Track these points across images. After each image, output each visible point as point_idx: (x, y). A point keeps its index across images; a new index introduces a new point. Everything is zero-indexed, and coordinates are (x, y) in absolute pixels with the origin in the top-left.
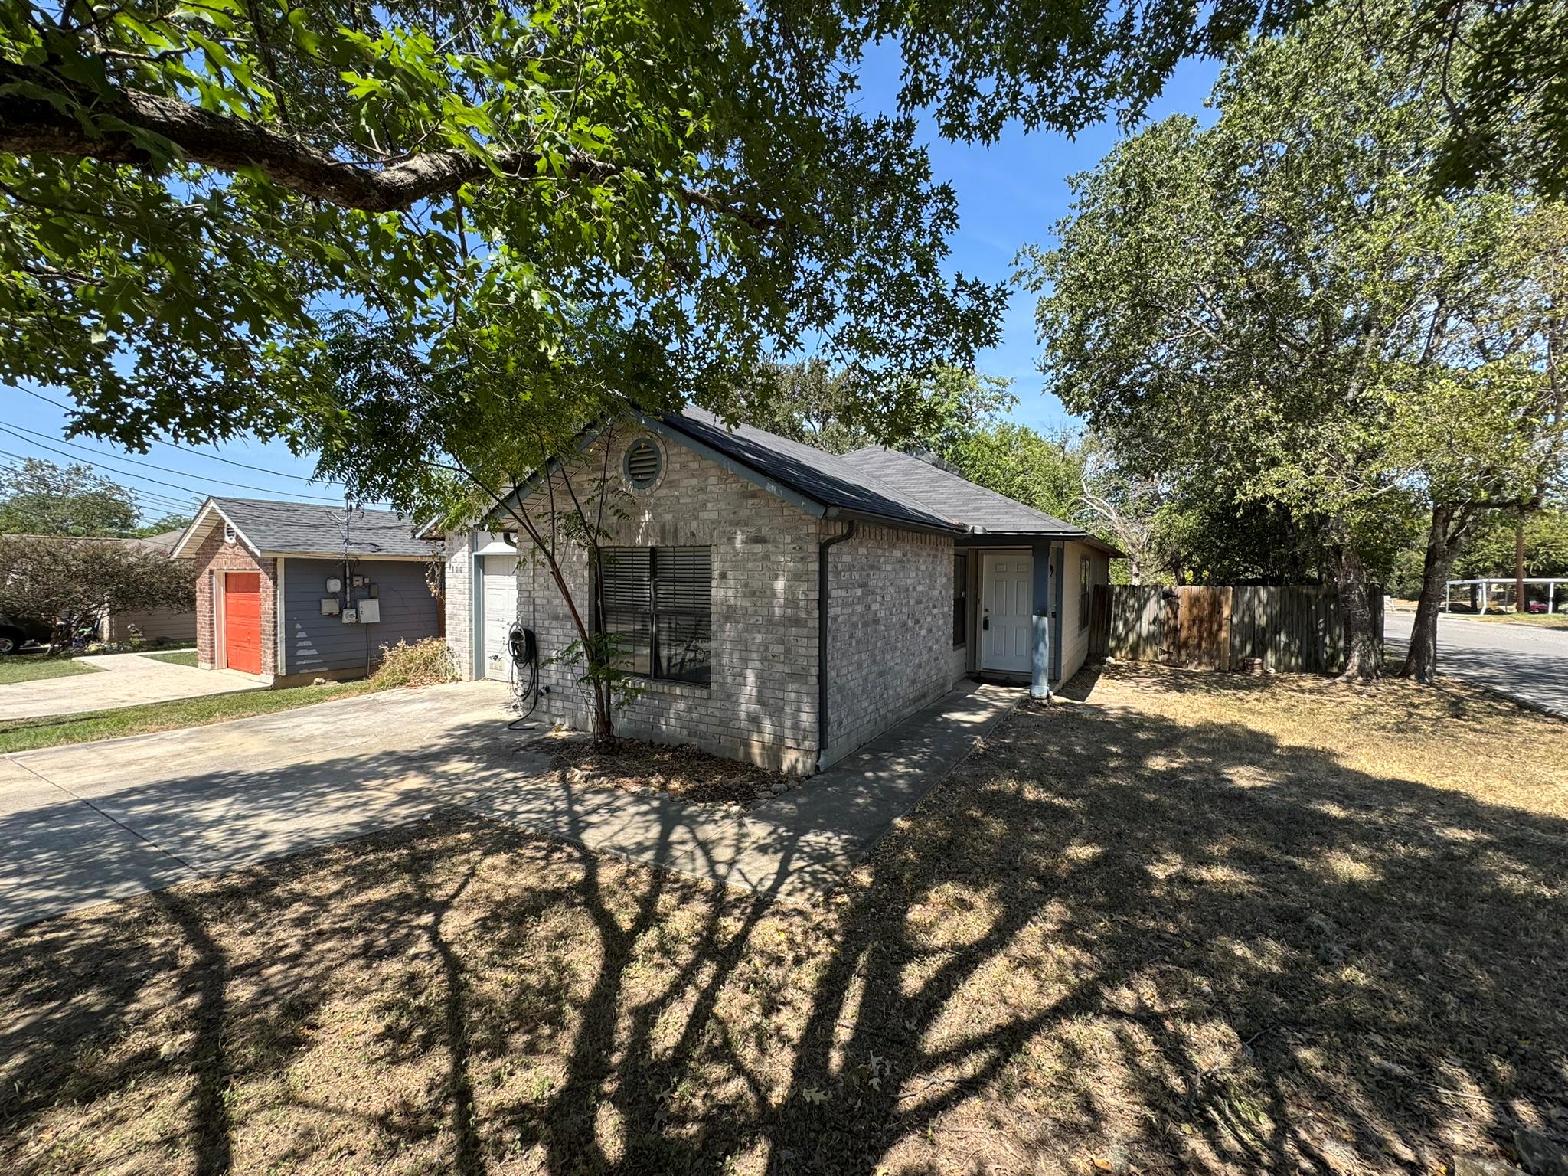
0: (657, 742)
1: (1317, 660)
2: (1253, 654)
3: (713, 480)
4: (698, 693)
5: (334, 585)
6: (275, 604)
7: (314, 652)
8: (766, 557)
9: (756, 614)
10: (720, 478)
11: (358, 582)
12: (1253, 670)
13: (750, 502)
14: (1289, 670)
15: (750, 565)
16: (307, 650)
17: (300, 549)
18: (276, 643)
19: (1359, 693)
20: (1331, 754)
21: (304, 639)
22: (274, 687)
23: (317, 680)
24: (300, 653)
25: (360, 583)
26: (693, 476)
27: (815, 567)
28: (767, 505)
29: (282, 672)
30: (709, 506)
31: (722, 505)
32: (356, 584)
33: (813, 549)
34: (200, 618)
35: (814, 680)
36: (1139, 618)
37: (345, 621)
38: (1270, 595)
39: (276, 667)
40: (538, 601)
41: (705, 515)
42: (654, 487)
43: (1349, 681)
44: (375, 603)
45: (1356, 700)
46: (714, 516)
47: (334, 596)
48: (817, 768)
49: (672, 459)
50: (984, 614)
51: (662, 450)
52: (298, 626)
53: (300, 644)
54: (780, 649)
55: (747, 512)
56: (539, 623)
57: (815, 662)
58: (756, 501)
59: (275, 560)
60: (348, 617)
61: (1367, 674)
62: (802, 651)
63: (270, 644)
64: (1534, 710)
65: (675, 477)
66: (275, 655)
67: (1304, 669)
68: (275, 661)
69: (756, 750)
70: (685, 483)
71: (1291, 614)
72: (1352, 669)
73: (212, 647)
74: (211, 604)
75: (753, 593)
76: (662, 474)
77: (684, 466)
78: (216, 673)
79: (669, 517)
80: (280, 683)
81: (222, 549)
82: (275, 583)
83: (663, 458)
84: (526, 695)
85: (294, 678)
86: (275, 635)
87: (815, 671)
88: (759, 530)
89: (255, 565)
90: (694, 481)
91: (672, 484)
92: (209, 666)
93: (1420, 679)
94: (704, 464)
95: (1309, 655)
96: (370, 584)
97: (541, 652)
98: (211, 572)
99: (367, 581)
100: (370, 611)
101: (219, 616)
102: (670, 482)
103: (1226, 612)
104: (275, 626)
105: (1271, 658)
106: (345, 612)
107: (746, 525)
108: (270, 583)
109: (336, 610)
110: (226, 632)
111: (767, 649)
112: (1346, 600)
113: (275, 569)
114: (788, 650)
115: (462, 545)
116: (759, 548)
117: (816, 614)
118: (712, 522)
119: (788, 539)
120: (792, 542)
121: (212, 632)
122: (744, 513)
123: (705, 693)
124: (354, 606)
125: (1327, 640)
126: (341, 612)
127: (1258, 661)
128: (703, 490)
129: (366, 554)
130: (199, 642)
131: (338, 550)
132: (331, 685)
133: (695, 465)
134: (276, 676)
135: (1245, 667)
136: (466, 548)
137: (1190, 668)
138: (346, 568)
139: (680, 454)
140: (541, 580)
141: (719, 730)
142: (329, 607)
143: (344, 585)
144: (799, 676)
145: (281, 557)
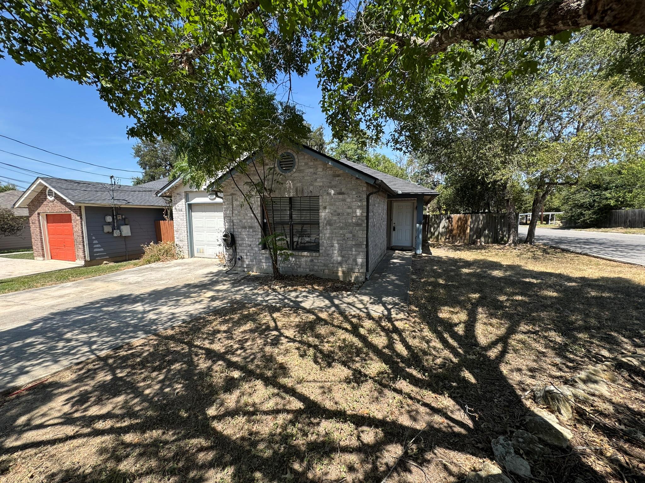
0: (295, 275)
1: (497, 239)
2: (477, 238)
3: (320, 170)
4: (314, 254)
5: (109, 219)
6: (82, 228)
7: (102, 249)
8: (344, 200)
9: (340, 222)
10: (323, 169)
11: (119, 217)
12: (477, 243)
13: (337, 178)
14: (488, 243)
15: (337, 203)
16: (98, 249)
17: (92, 202)
18: (84, 246)
19: (515, 249)
20: (520, 266)
21: (96, 244)
22: (85, 266)
23: (105, 262)
24: (95, 250)
25: (121, 218)
26: (311, 168)
27: (365, 203)
28: (345, 179)
29: (88, 259)
30: (318, 180)
31: (324, 180)
32: (118, 218)
33: (365, 196)
34: (33, 236)
35: (364, 246)
36: (439, 227)
37: (115, 235)
38: (483, 217)
39: (85, 257)
40: (235, 221)
41: (317, 184)
42: (292, 172)
43: (510, 245)
44: (128, 227)
45: (515, 251)
46: (321, 184)
47: (109, 224)
48: (366, 279)
49: (301, 161)
50: (394, 225)
51: (296, 157)
52: (94, 238)
53: (95, 246)
54: (351, 235)
55: (336, 183)
56: (236, 230)
57: (365, 239)
58: (340, 178)
59: (80, 207)
60: (116, 233)
61: (515, 243)
62: (360, 236)
63: (81, 246)
64: (567, 251)
65: (302, 168)
66: (84, 251)
67: (493, 242)
68: (85, 254)
69: (340, 274)
70: (307, 171)
71: (489, 223)
72: (510, 241)
73: (43, 250)
74: (40, 230)
75: (339, 214)
76: (296, 167)
77: (306, 164)
78: (47, 262)
79: (299, 185)
80: (88, 264)
81: (45, 203)
82: (81, 218)
83: (296, 160)
84: (230, 261)
85: (93, 262)
86: (83, 242)
87: (365, 243)
88: (341, 190)
89: (68, 210)
90: (311, 170)
91: (300, 171)
92: (42, 258)
93: (531, 244)
94: (316, 163)
95: (495, 238)
96: (125, 219)
97: (237, 242)
98: (39, 214)
99: (123, 217)
100: (126, 230)
101: (45, 235)
102: (300, 170)
103: (469, 223)
104: (83, 238)
105: (483, 239)
106: (115, 231)
107: (335, 187)
108: (79, 218)
109: (111, 230)
110: (49, 242)
111: (344, 235)
112: (509, 218)
113: (81, 212)
114: (354, 236)
115: (181, 199)
116: (341, 197)
117: (366, 221)
118: (320, 187)
119: (354, 193)
120: (356, 194)
121: (42, 242)
122: (334, 183)
123: (318, 254)
124: (119, 228)
125: (500, 232)
126: (113, 231)
127: (479, 240)
128: (315, 173)
129: (123, 205)
130: (34, 247)
131: (110, 203)
132: (112, 264)
133: (312, 163)
134: (85, 261)
135: (474, 242)
136: (184, 200)
137: (456, 244)
138: (115, 211)
139: (304, 159)
140: (236, 212)
141: (323, 268)
142: (107, 229)
143: (113, 218)
144: (358, 245)
145: (83, 205)
